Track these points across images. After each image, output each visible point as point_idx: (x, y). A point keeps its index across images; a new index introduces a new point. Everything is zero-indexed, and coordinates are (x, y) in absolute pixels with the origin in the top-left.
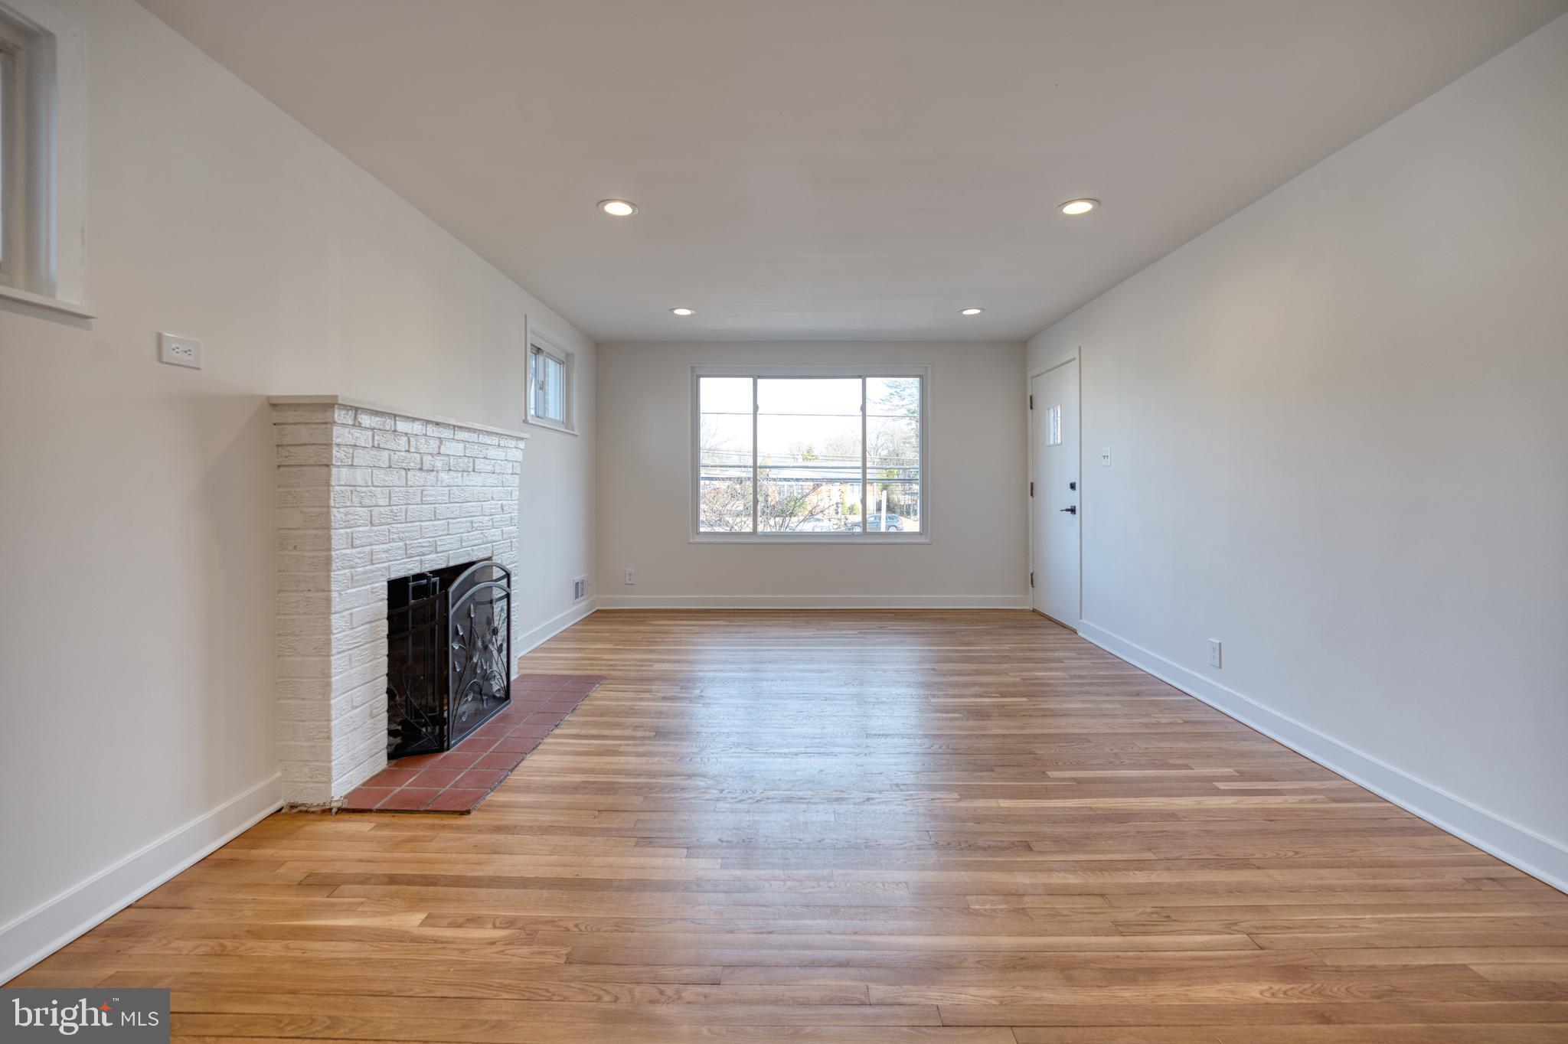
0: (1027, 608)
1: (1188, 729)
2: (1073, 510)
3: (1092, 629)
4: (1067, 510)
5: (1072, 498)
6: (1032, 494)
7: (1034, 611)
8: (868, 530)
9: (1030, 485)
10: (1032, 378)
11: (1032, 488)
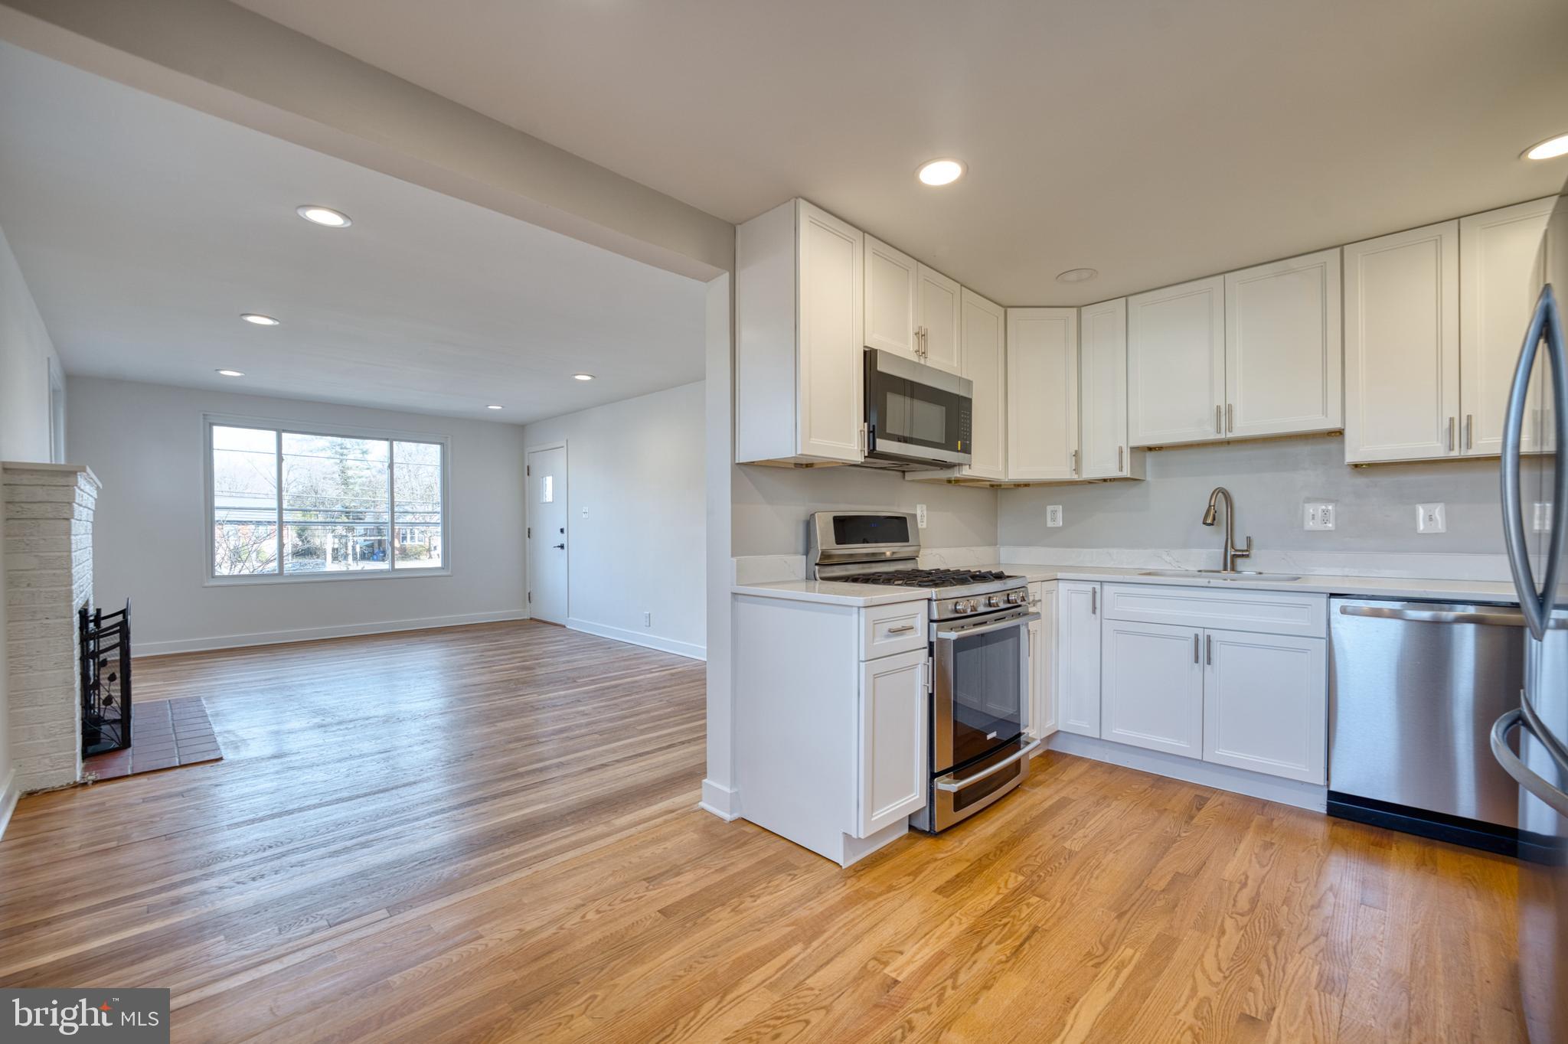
0: (526, 618)
1: (636, 656)
2: (562, 547)
3: (575, 623)
4: (558, 547)
5: (562, 539)
6: (529, 536)
7: (531, 619)
8: (396, 567)
9: (527, 530)
10: (529, 453)
11: (529, 532)
